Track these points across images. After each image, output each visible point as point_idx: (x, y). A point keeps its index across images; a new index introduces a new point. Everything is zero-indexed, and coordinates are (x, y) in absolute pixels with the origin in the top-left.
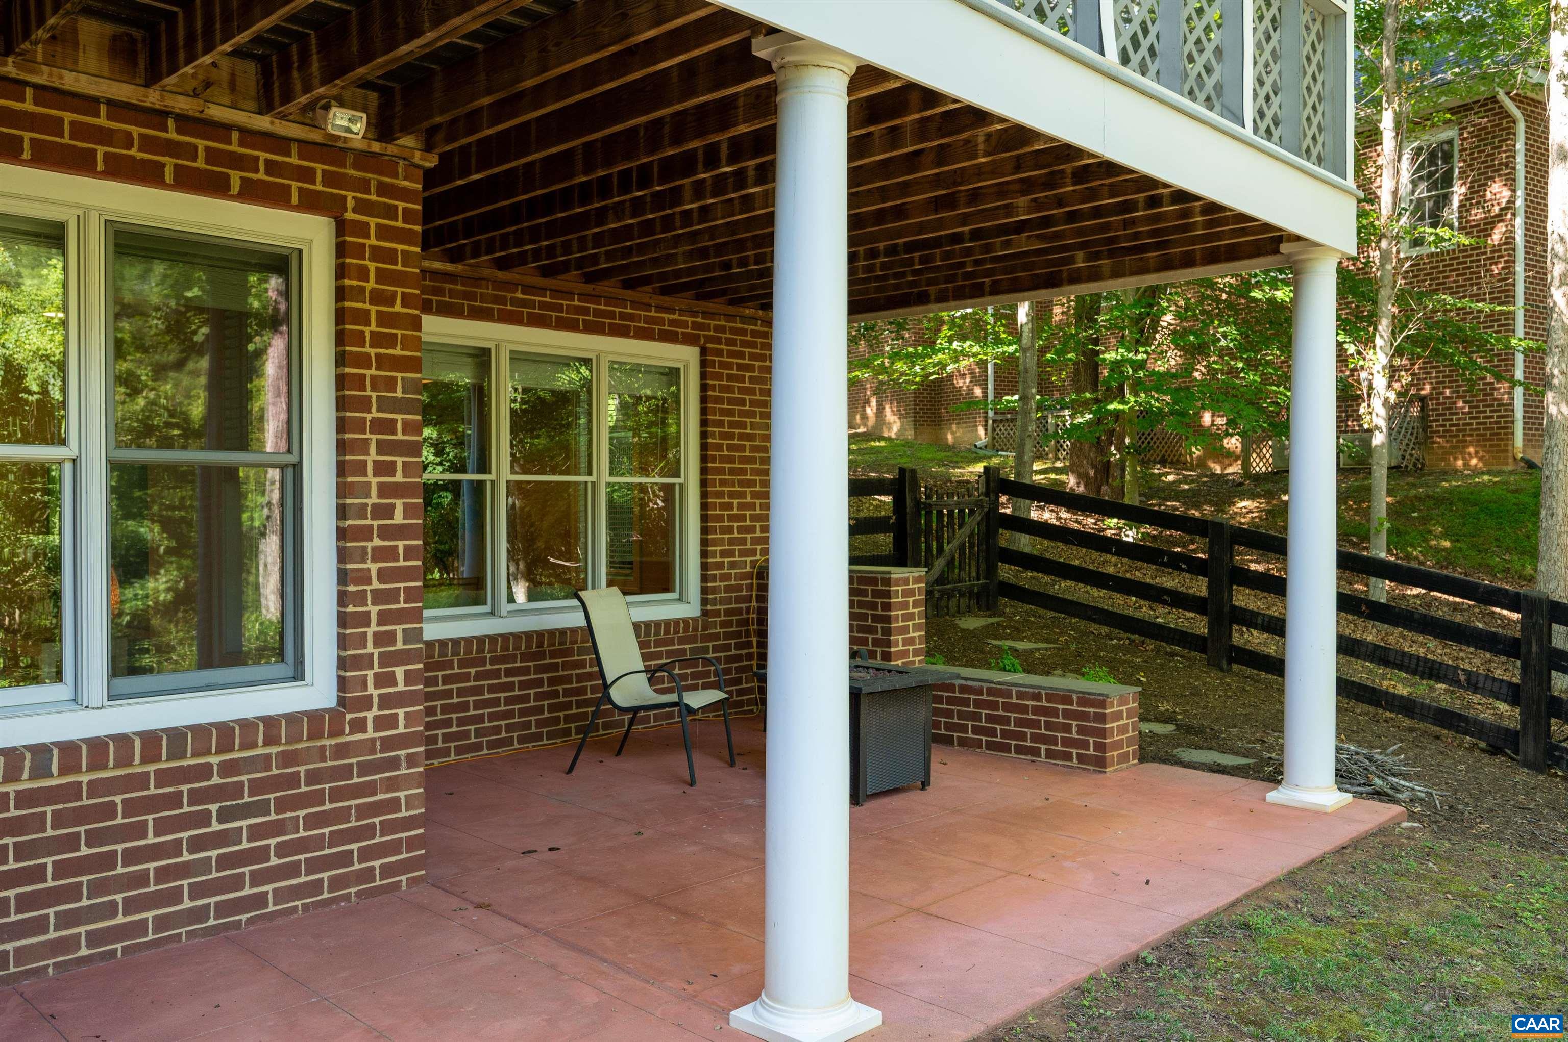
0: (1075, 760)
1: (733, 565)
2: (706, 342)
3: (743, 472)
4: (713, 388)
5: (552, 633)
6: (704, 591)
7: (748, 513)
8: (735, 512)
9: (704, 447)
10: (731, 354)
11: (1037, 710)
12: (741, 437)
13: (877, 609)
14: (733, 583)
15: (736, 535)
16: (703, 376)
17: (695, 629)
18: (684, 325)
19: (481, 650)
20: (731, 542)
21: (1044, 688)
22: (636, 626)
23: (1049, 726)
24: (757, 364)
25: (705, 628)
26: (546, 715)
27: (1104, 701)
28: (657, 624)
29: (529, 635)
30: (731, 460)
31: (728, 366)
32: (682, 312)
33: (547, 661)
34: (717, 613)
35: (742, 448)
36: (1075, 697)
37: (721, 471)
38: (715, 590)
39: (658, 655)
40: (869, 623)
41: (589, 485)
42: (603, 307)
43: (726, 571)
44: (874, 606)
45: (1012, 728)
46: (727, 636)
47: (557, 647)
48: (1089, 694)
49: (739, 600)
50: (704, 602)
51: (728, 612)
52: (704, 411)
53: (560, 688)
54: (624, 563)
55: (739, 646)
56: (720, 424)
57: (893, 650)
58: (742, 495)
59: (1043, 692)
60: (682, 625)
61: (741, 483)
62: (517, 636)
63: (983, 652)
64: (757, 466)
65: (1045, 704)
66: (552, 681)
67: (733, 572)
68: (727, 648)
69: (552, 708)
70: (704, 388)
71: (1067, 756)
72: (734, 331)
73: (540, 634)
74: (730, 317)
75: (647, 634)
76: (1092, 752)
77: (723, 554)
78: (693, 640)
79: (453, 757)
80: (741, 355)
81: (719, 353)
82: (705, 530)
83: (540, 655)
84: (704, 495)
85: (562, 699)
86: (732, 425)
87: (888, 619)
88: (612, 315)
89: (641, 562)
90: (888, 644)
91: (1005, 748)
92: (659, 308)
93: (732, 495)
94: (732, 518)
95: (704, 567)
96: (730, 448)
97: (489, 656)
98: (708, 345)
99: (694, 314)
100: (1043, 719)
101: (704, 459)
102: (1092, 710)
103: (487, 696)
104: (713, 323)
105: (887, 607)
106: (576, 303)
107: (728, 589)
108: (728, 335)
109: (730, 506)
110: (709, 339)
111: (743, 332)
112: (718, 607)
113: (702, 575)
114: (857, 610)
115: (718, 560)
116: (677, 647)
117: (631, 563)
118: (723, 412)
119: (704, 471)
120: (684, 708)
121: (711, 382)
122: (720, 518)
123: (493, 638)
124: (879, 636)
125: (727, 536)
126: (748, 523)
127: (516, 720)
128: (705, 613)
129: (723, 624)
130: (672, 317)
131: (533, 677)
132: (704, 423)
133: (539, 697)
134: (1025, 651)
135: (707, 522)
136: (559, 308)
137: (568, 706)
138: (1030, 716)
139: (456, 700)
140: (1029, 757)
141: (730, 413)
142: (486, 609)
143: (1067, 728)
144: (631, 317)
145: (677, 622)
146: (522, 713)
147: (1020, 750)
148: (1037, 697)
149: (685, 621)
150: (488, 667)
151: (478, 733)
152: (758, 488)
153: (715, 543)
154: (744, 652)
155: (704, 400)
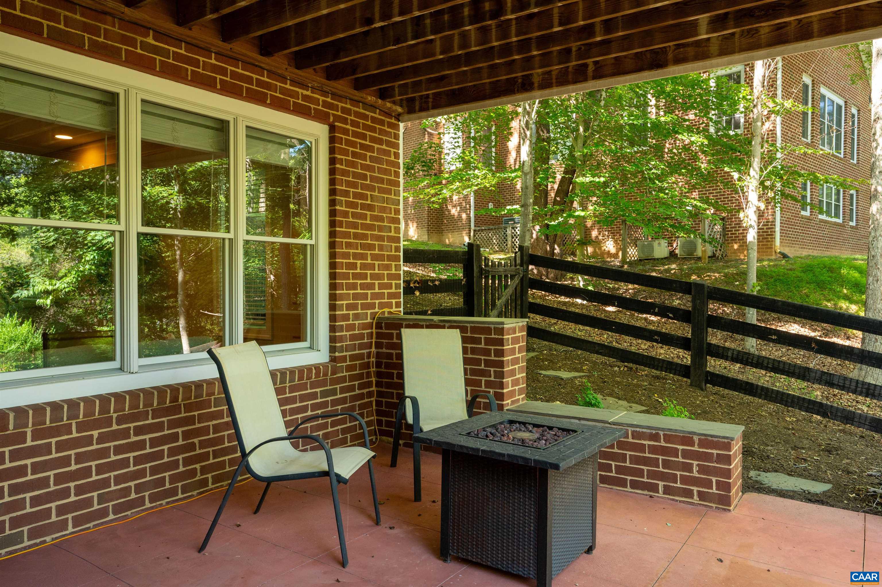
0: (696, 497)
1: (357, 317)
2: (334, 121)
3: (364, 237)
4: (341, 162)
5: (187, 386)
6: (332, 340)
7: (369, 272)
8: (358, 271)
9: (332, 213)
10: (356, 135)
11: (654, 450)
12: (364, 207)
13: (490, 355)
14: (357, 332)
15: (359, 291)
16: (332, 150)
17: (326, 374)
18: (316, 102)
19: (104, 409)
20: (356, 297)
21: (663, 429)
22: (273, 374)
23: (666, 464)
24: (376, 146)
25: (334, 373)
26: (181, 469)
27: (729, 443)
28: (292, 371)
29: (161, 390)
30: (355, 226)
31: (353, 144)
32: (314, 89)
33: (183, 415)
34: (343, 359)
35: (364, 217)
36: (696, 438)
37: (347, 235)
38: (341, 339)
39: (293, 400)
40: (483, 367)
41: (227, 242)
42: (240, 71)
43: (351, 322)
44: (487, 353)
45: (628, 464)
46: (352, 378)
47: (193, 400)
48: (712, 436)
49: (361, 346)
50: (332, 349)
51: (353, 358)
52: (332, 182)
53: (196, 441)
54: (258, 315)
55: (361, 386)
56: (346, 194)
57: (505, 391)
58: (363, 257)
59: (661, 433)
60: (314, 371)
61: (364, 247)
62: (147, 392)
63: (539, 381)
64: (376, 233)
65: (663, 444)
66: (187, 435)
67: (357, 322)
68: (351, 388)
69: (187, 462)
70: (332, 161)
71: (689, 494)
72: (358, 115)
73: (174, 389)
74: (355, 102)
75: (283, 381)
76: (714, 490)
77: (349, 307)
78: (323, 383)
79: (70, 529)
80: (363, 137)
81: (346, 132)
82: (333, 287)
83: (175, 409)
84: (332, 255)
85: (198, 451)
86: (356, 195)
87: (501, 364)
88: (249, 80)
89: (273, 314)
90: (502, 386)
91: (622, 483)
92: (294, 82)
93: (356, 256)
94: (356, 276)
95: (333, 318)
96: (354, 215)
97: (115, 415)
98: (336, 124)
99: (324, 93)
100: (661, 457)
101: (332, 224)
102: (715, 452)
103: (113, 458)
104: (340, 104)
105: (501, 353)
106: (213, 61)
107: (353, 338)
108: (352, 118)
109: (354, 266)
110: (337, 118)
111: (365, 117)
112: (344, 354)
113: (330, 326)
114: (470, 356)
115: (345, 312)
116: (309, 391)
117: (264, 315)
118: (349, 184)
119: (332, 234)
120: (334, 479)
121: (339, 157)
122: (346, 276)
123: (119, 397)
124: (492, 379)
125: (352, 292)
126: (369, 281)
127: (148, 479)
128: (333, 359)
129: (349, 368)
130: (305, 92)
131: (166, 432)
132: (332, 192)
133: (172, 452)
134: (568, 379)
135: (335, 279)
136: (196, 63)
137: (205, 457)
138: (647, 455)
139: (74, 467)
140: (646, 492)
141: (354, 185)
142: (116, 364)
143: (688, 468)
144: (267, 85)
145: (309, 368)
146: (154, 470)
147: (635, 485)
148: (655, 437)
149: (317, 367)
150: (115, 427)
151: (102, 499)
152: (377, 252)
153: (342, 297)
154: (365, 391)
155: (332, 172)
